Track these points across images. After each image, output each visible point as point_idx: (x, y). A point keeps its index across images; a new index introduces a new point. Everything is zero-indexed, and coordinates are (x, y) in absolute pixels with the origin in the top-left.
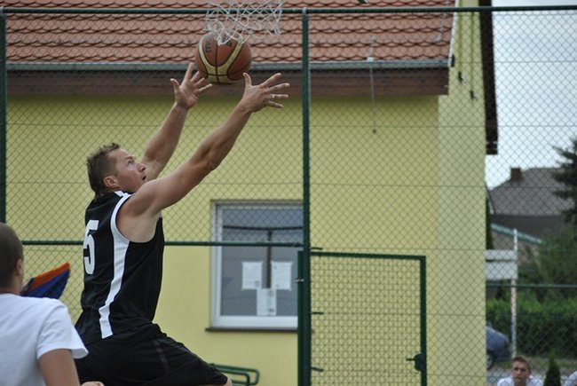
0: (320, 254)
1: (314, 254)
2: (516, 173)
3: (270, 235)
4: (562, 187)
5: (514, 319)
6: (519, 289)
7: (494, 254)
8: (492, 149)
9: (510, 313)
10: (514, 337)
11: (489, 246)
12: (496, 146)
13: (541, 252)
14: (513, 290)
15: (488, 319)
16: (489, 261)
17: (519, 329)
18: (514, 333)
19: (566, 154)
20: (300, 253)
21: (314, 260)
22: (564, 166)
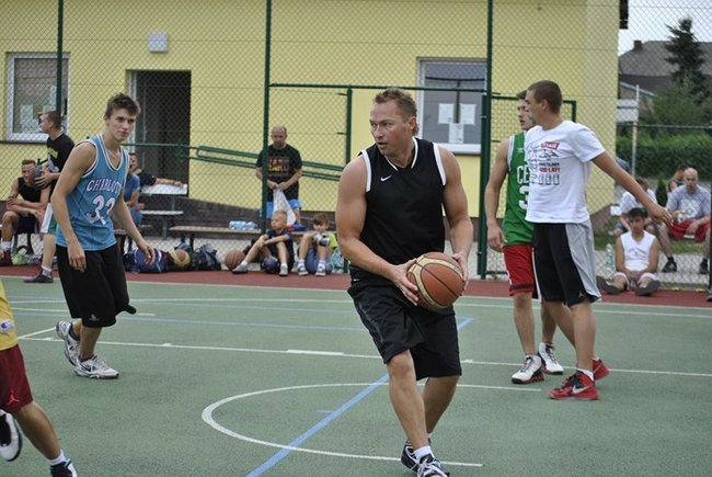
0: (499, 98)
1: (494, 97)
2: (638, 44)
3: (459, 84)
4: (671, 55)
5: (634, 151)
6: (639, 128)
7: (623, 103)
8: (624, 25)
9: (631, 146)
10: (634, 164)
11: (619, 97)
12: (626, 22)
13: (654, 102)
14: (635, 130)
15: (617, 151)
16: (619, 108)
17: (637, 158)
18: (634, 159)
19: (675, 32)
20: (484, 97)
21: (494, 102)
22: (673, 40)
